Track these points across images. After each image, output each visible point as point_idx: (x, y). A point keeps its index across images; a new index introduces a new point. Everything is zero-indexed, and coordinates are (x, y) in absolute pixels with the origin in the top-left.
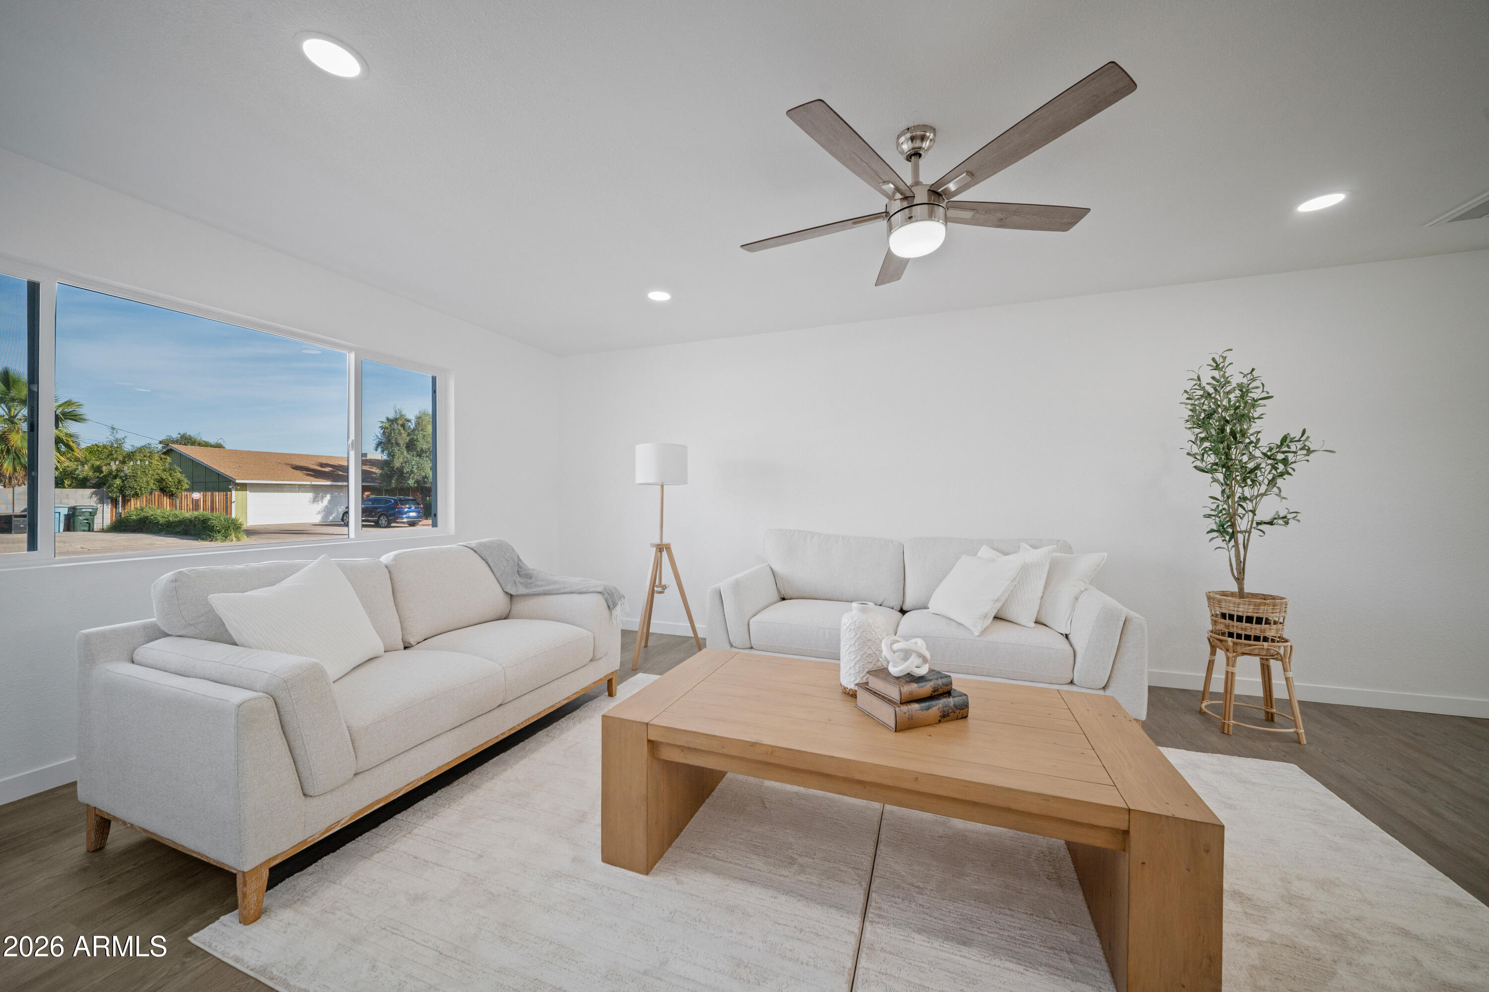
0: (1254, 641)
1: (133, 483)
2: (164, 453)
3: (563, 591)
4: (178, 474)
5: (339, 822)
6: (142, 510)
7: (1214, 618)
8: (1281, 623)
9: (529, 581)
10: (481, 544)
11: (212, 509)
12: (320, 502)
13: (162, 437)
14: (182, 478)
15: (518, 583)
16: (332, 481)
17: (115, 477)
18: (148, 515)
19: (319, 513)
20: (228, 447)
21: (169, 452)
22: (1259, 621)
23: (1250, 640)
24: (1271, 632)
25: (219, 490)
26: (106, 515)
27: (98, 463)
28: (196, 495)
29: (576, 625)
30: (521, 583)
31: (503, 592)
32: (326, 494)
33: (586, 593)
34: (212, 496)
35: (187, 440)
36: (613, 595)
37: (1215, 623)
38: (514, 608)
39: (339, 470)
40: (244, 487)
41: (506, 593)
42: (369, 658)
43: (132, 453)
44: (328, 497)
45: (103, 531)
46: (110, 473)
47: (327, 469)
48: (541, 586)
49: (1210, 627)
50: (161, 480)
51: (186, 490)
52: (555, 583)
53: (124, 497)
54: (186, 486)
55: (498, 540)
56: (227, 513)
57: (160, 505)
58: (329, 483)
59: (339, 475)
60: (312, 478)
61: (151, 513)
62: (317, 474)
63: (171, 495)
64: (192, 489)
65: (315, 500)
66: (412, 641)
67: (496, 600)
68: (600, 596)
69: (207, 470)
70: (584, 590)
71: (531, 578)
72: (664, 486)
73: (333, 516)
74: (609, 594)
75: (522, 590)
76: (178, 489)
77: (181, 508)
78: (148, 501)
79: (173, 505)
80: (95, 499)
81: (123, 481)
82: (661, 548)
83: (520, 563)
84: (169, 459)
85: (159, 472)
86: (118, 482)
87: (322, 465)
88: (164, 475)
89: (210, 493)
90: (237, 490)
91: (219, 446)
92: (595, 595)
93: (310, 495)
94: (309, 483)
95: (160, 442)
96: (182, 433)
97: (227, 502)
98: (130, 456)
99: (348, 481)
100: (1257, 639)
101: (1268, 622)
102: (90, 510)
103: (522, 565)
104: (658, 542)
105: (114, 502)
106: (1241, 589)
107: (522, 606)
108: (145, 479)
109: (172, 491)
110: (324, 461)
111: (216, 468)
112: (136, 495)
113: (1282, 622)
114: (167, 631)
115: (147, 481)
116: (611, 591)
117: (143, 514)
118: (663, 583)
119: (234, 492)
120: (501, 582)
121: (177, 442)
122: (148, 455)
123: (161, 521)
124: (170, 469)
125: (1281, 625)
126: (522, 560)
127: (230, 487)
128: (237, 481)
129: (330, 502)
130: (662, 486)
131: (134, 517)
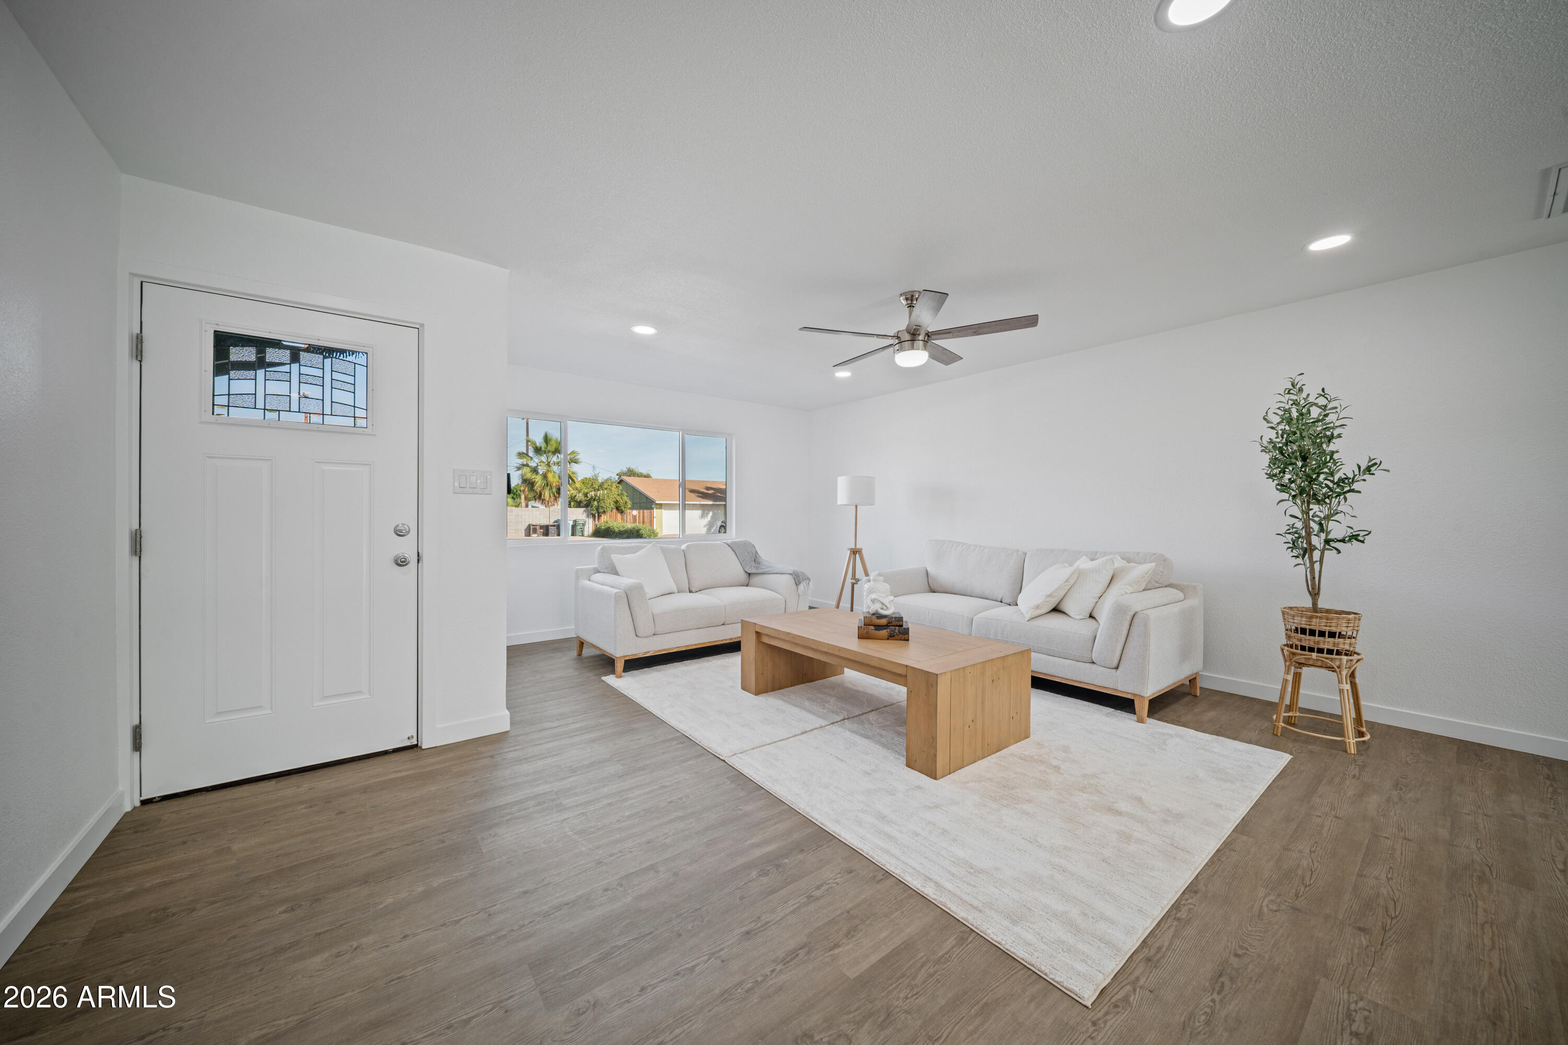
0: (1327, 654)
1: (603, 504)
2: (619, 483)
3: (772, 572)
4: (626, 497)
5: (649, 652)
6: (607, 522)
7: (1289, 632)
8: (1354, 638)
9: (758, 565)
10: (733, 542)
11: (643, 523)
12: (706, 518)
13: (618, 471)
14: (627, 500)
15: (753, 567)
16: (713, 501)
17: (594, 500)
18: (610, 526)
19: (705, 526)
20: (654, 476)
21: (621, 482)
22: (1332, 635)
23: (1323, 653)
24: (1343, 645)
25: (647, 509)
26: (590, 527)
27: (586, 491)
28: (635, 512)
29: (776, 592)
30: (755, 567)
31: (744, 572)
32: (709, 511)
33: (784, 574)
34: (643, 512)
35: (631, 473)
36: (799, 576)
37: (1289, 637)
38: (750, 581)
39: (718, 492)
40: (660, 506)
41: (746, 572)
42: (669, 592)
43: (602, 483)
44: (711, 514)
45: (589, 536)
46: (592, 497)
47: (711, 492)
48: (763, 569)
49: (1284, 641)
50: (616, 502)
51: (630, 509)
52: (770, 567)
53: (598, 513)
54: (629, 506)
55: (745, 541)
56: (651, 526)
57: (616, 520)
58: (711, 503)
59: (718, 496)
60: (701, 499)
61: (611, 524)
62: (704, 496)
63: (622, 512)
64: (632, 508)
65: (703, 516)
66: (693, 590)
67: (740, 574)
68: (791, 576)
69: (641, 494)
70: (782, 572)
71: (760, 564)
72: (858, 507)
73: (714, 528)
74: (796, 575)
75: (753, 571)
76: (625, 508)
77: (627, 522)
78: (610, 516)
79: (623, 519)
80: (585, 515)
81: (598, 503)
82: (855, 552)
83: (757, 555)
84: (621, 487)
85: (616, 496)
86: (596, 503)
87: (708, 488)
88: (618, 498)
89: (642, 511)
90: (657, 508)
91: (648, 476)
92: (788, 575)
93: (699, 512)
94: (698, 503)
95: (617, 475)
96: (628, 467)
97: (651, 517)
98: (601, 486)
99: (725, 501)
100: (1330, 652)
101: (1341, 636)
102: (583, 522)
103: (758, 557)
104: (853, 547)
105: (594, 516)
106: (1315, 604)
107: (754, 580)
108: (608, 501)
109: (622, 510)
110: (709, 486)
111: (645, 492)
112: (604, 512)
113: (1355, 636)
114: (600, 570)
115: (609, 503)
116: (798, 574)
117: (607, 525)
118: (857, 577)
119: (655, 510)
120: (743, 565)
121: (625, 474)
122: (610, 484)
123: (617, 530)
124: (621, 494)
125: (1354, 639)
126: (759, 553)
127: (653, 506)
128: (657, 502)
129: (712, 517)
130: (856, 507)
131: (603, 527)
